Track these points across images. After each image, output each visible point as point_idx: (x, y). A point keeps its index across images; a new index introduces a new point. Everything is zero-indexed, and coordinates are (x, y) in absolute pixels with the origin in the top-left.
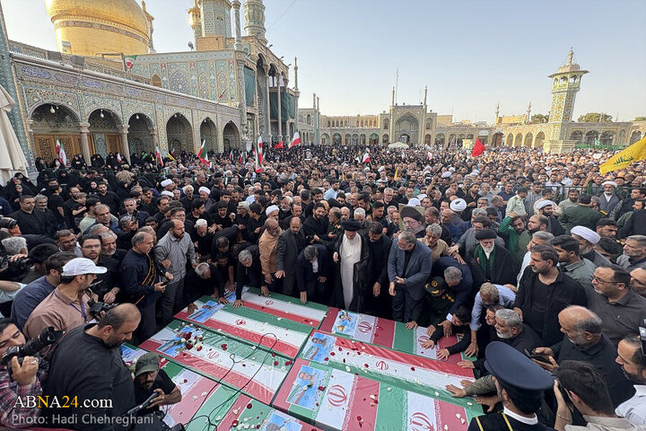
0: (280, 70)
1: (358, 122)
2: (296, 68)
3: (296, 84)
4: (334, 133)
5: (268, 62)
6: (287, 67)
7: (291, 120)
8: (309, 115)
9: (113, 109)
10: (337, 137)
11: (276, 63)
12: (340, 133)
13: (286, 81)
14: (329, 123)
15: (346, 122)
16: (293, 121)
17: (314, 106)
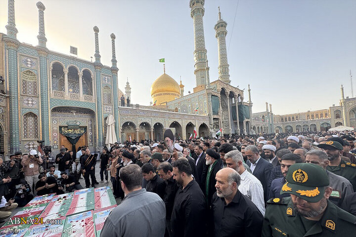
0: (237, 94)
1: (308, 116)
2: (249, 90)
3: (250, 99)
4: (285, 125)
5: (228, 91)
6: (242, 91)
7: (246, 120)
8: (263, 116)
9: (148, 122)
10: (289, 128)
11: (234, 90)
12: (291, 125)
13: (242, 99)
14: (282, 119)
15: (297, 117)
16: (249, 120)
17: (267, 110)
